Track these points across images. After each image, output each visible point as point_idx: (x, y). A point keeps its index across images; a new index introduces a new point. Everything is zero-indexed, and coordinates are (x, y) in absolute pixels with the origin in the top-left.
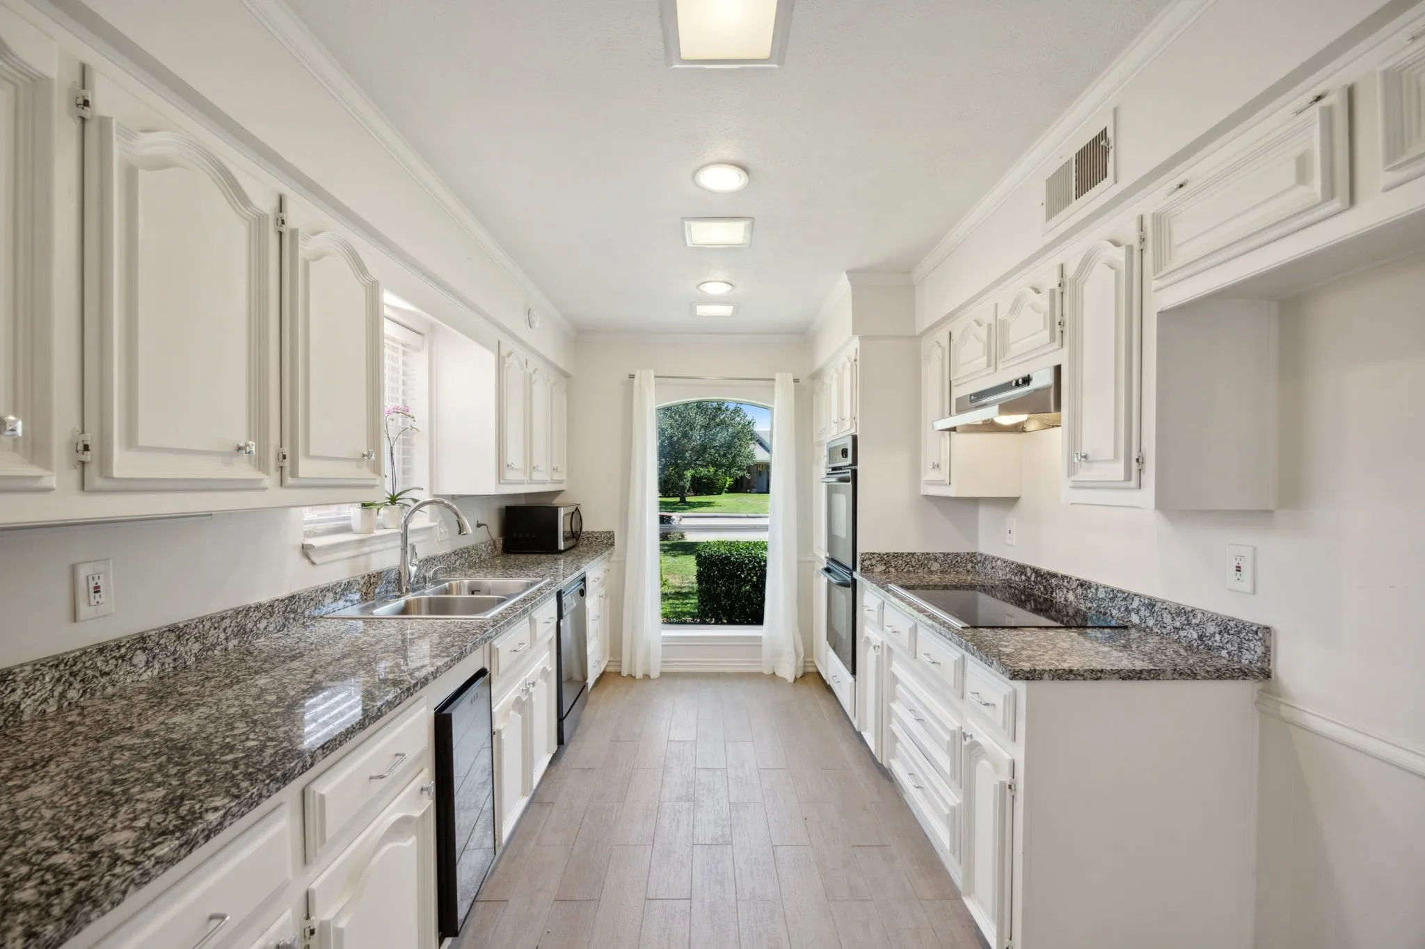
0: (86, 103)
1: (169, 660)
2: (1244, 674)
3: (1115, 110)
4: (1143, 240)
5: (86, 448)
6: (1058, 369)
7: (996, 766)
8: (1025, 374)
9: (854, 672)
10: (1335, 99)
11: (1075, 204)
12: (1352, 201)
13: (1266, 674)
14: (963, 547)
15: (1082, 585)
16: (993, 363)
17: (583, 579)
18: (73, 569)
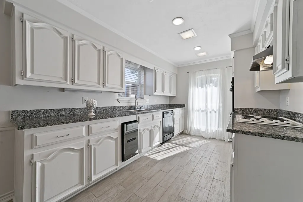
0: (73, 39)
5: (72, 80)
17: (173, 112)
18: (83, 98)
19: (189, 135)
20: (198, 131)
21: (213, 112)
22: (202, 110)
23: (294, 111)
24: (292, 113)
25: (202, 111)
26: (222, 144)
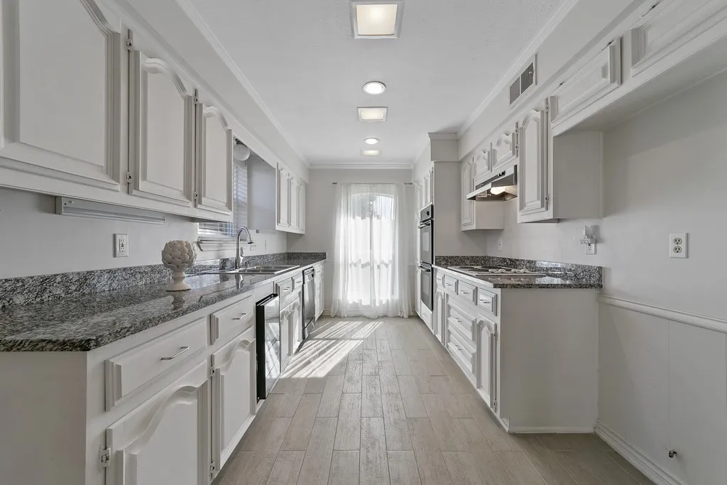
0: (130, 44)
1: (149, 279)
2: (591, 286)
3: (536, 55)
4: (547, 108)
5: (130, 177)
6: (516, 166)
7: (490, 328)
8: (503, 171)
9: (432, 310)
10: (616, 43)
11: (522, 95)
12: (622, 82)
13: (601, 287)
14: (480, 254)
15: (529, 262)
16: (490, 168)
17: (313, 270)
18: (115, 236)
19: (338, 317)
20: (356, 305)
21: (383, 267)
22: (362, 263)
23: (514, 258)
24: (511, 260)
25: (363, 266)
26: (399, 323)
